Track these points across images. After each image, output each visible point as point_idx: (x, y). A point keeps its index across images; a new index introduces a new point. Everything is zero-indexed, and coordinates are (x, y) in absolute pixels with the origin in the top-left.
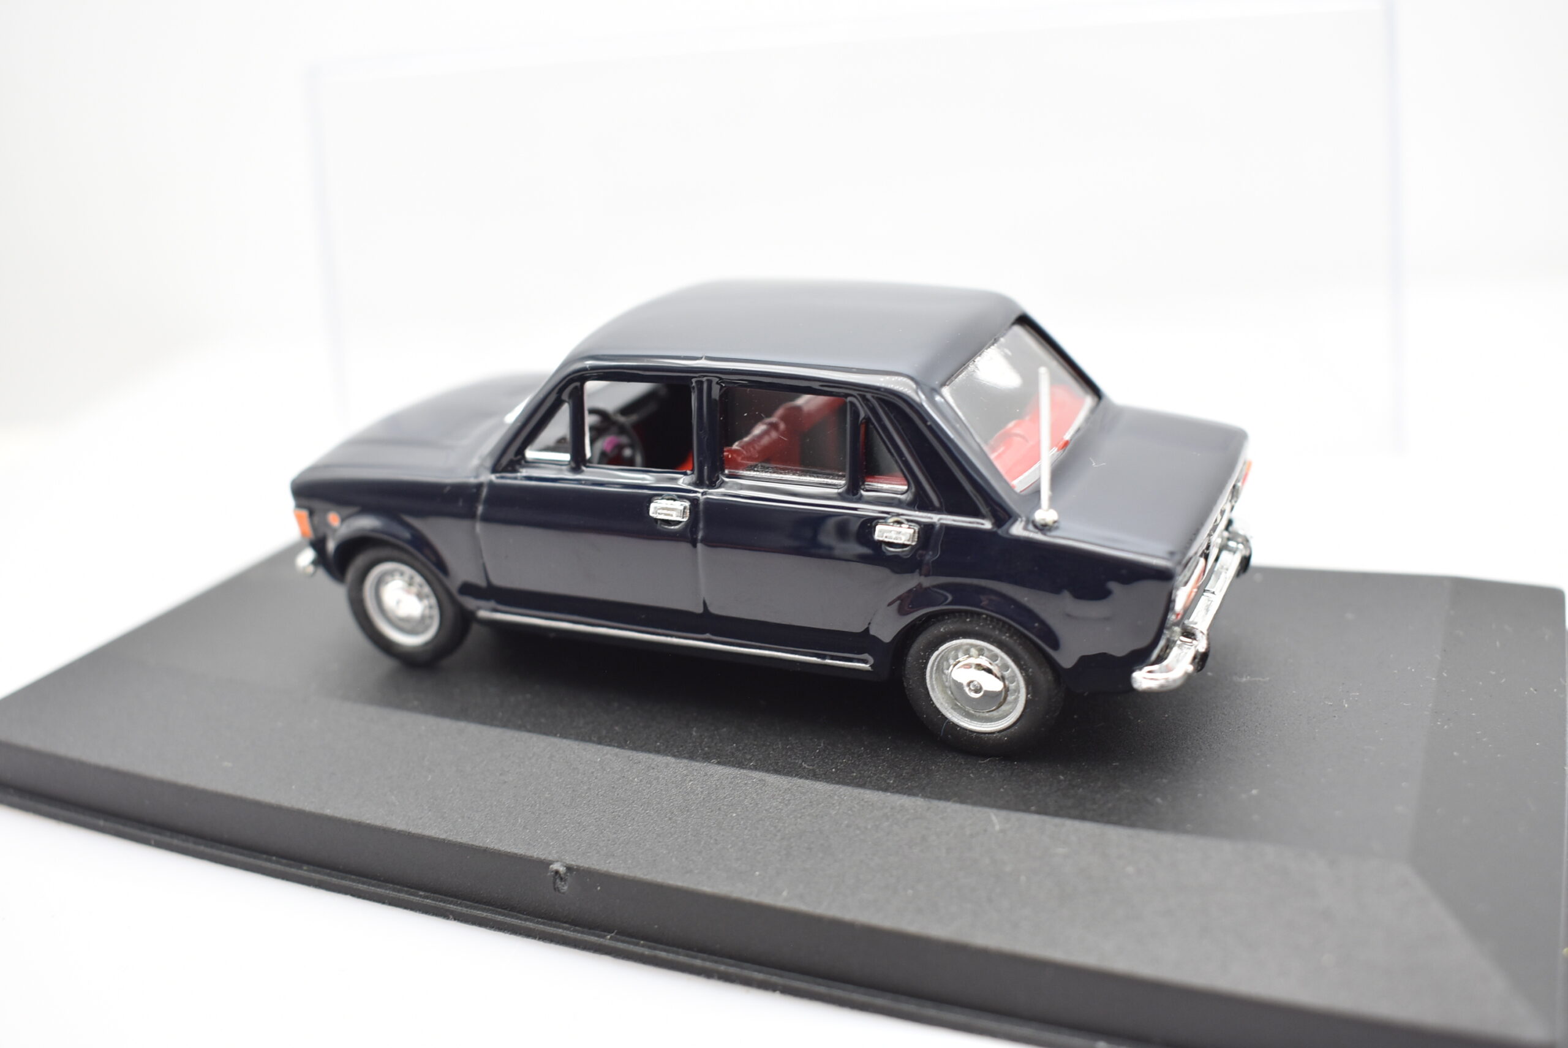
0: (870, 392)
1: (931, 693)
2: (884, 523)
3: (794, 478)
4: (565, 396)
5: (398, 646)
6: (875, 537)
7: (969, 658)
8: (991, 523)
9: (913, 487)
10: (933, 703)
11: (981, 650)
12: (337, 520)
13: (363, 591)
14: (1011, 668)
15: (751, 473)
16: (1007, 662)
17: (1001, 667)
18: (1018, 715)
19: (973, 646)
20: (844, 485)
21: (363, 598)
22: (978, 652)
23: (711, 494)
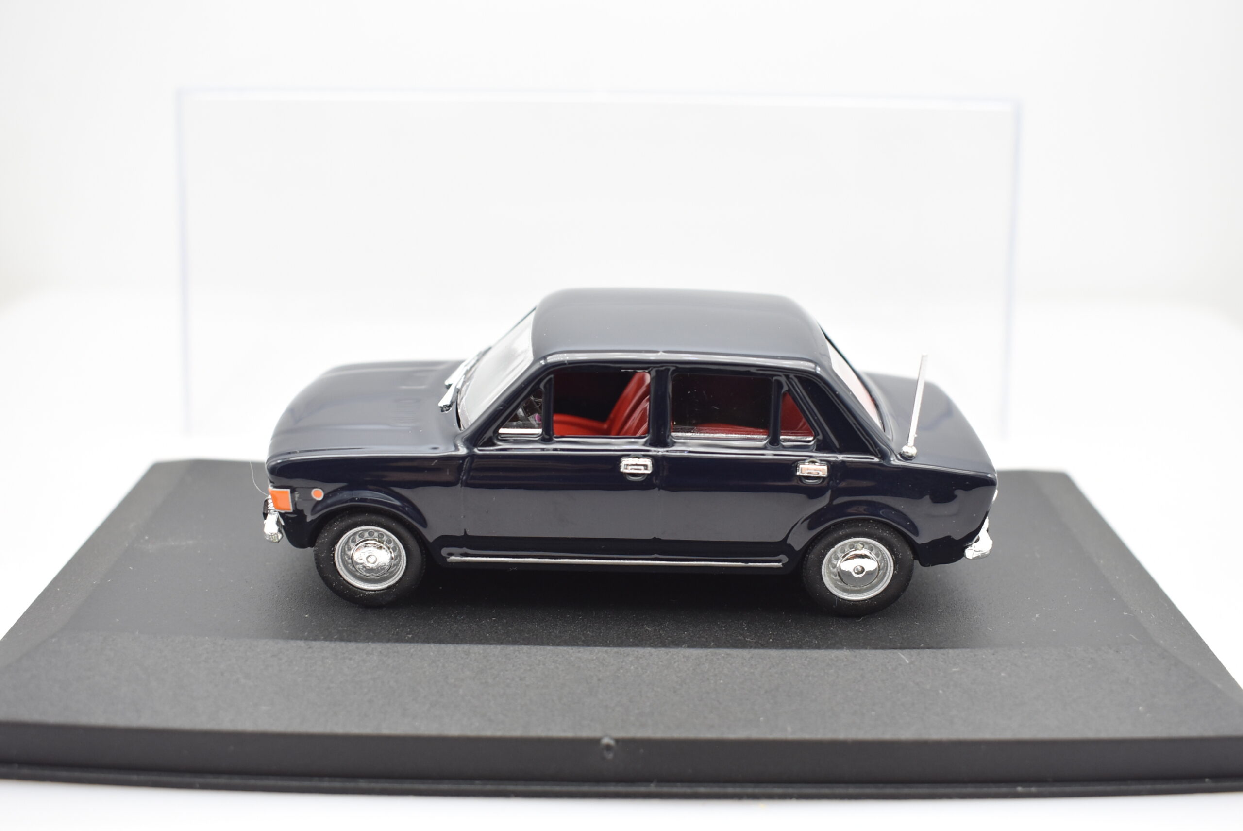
0: (792, 373)
1: (823, 578)
2: (804, 464)
3: (724, 436)
4: (542, 386)
5: (364, 591)
6: (798, 473)
7: (855, 550)
8: (879, 458)
9: (820, 437)
10: (824, 585)
11: (864, 544)
12: (321, 495)
13: (334, 550)
14: (883, 554)
15: (689, 434)
16: (881, 551)
17: (875, 554)
18: (885, 586)
19: (858, 542)
20: (766, 439)
21: (333, 556)
22: (862, 546)
23: (667, 451)
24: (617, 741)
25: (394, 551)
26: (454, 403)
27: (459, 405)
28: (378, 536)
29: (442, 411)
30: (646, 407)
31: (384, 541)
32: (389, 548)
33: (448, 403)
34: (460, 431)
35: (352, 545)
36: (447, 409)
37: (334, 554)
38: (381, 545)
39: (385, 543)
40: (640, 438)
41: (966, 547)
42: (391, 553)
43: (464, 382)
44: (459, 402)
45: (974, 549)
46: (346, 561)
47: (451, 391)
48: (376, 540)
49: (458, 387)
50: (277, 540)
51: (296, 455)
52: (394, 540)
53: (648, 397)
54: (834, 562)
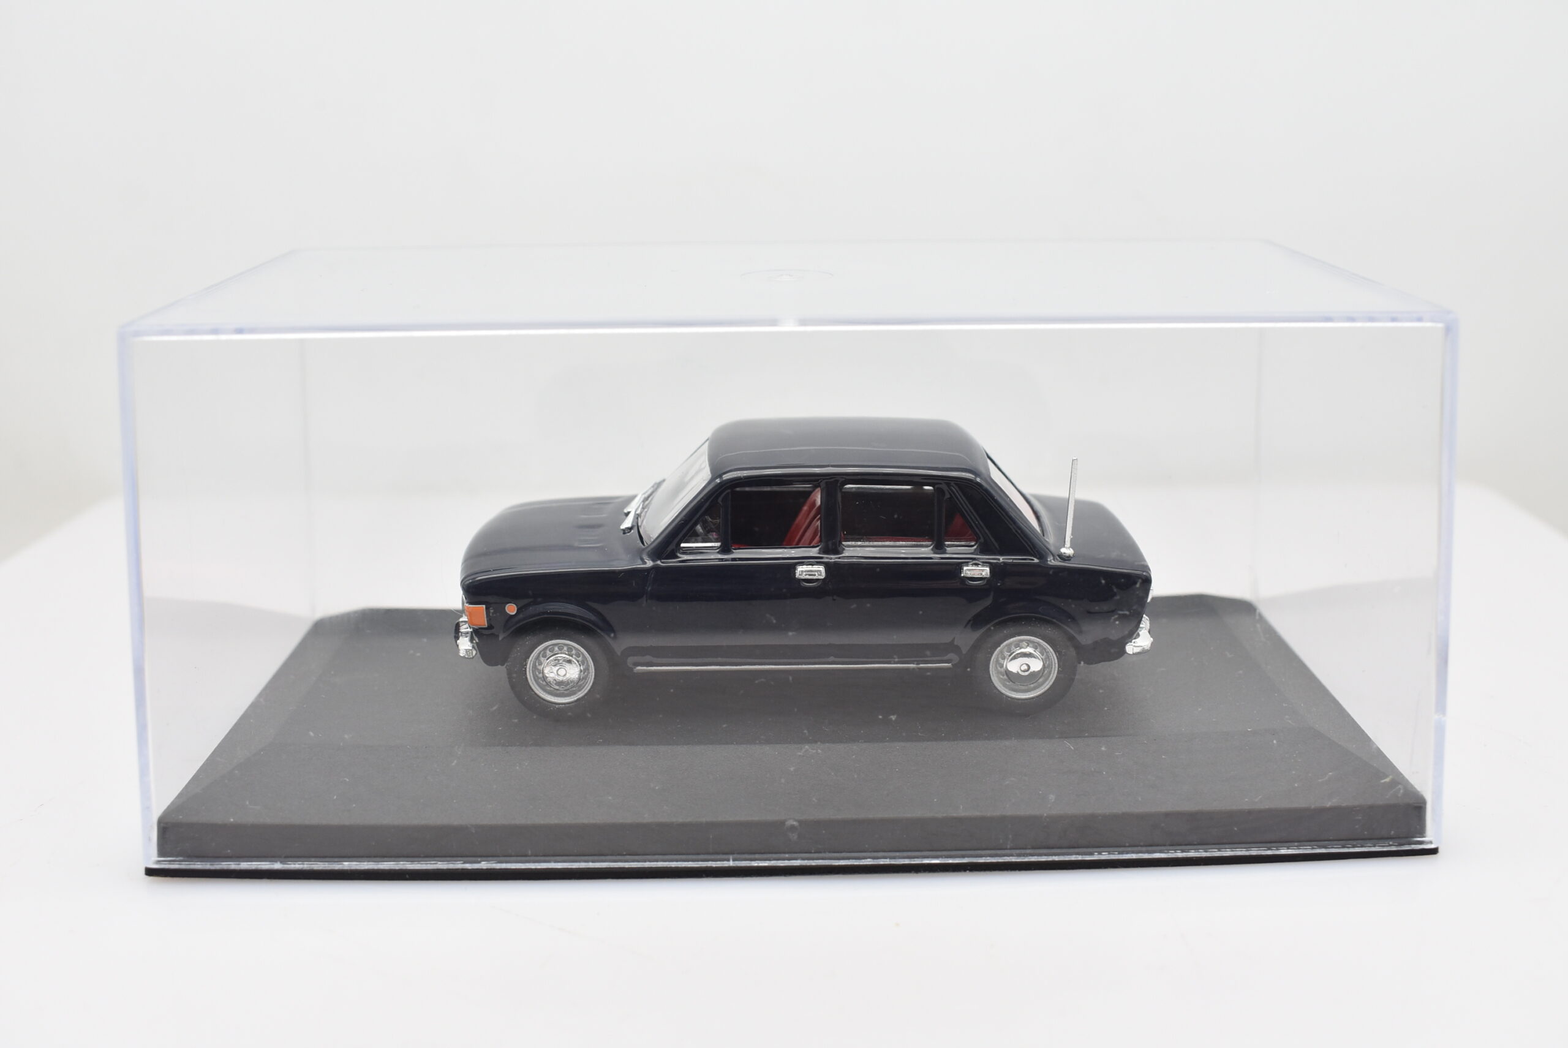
0: (952, 481)
1: (991, 676)
2: (967, 566)
3: (891, 543)
4: (720, 500)
5: (554, 705)
6: (962, 575)
7: (1020, 649)
8: (1038, 558)
9: (982, 540)
10: (993, 684)
11: (1029, 643)
12: (515, 610)
13: (526, 665)
14: (1047, 652)
15: (859, 543)
16: (1045, 649)
17: (1040, 652)
18: (1051, 683)
19: (1022, 641)
20: (932, 545)
21: (525, 671)
22: (1027, 644)
23: (839, 558)
24: (800, 822)
25: (583, 665)
26: (636, 526)
27: (641, 526)
28: (568, 649)
29: (624, 533)
30: (818, 526)
31: (573, 654)
32: (578, 661)
33: (629, 525)
34: (643, 547)
35: (542, 659)
36: (629, 531)
37: (526, 669)
38: (571, 658)
39: (574, 656)
40: (814, 547)
41: (1127, 643)
42: (580, 666)
43: (643, 508)
44: (639, 524)
45: (1134, 644)
46: (537, 676)
47: (631, 517)
48: (566, 654)
49: (637, 513)
50: (471, 656)
51: (490, 573)
52: (582, 653)
53: (819, 516)
54: (1001, 661)
